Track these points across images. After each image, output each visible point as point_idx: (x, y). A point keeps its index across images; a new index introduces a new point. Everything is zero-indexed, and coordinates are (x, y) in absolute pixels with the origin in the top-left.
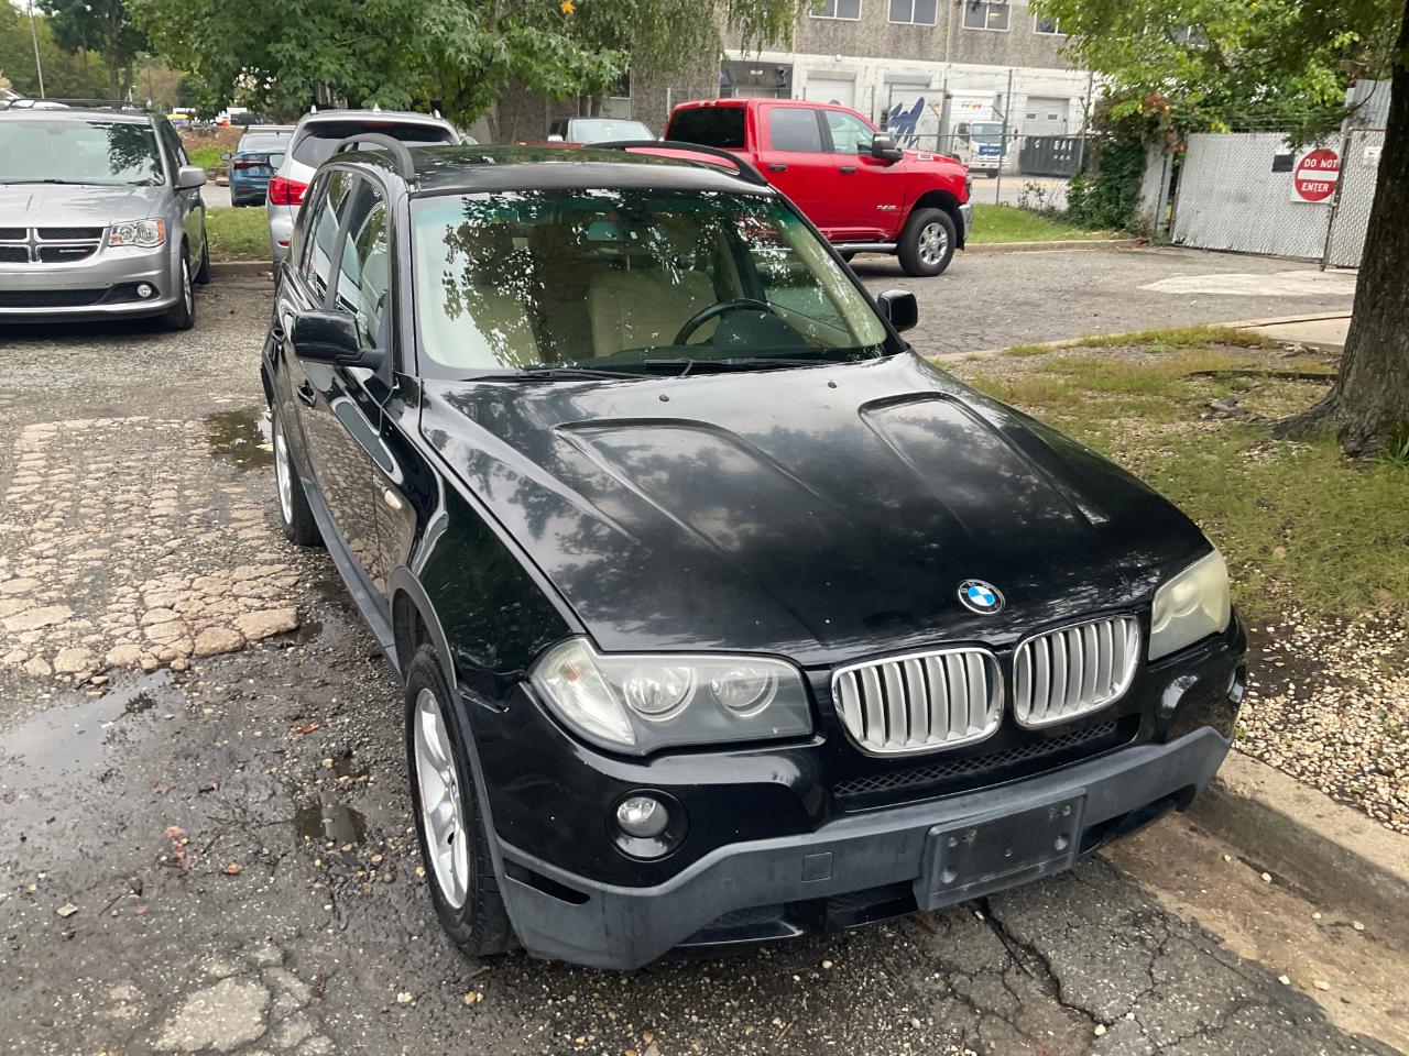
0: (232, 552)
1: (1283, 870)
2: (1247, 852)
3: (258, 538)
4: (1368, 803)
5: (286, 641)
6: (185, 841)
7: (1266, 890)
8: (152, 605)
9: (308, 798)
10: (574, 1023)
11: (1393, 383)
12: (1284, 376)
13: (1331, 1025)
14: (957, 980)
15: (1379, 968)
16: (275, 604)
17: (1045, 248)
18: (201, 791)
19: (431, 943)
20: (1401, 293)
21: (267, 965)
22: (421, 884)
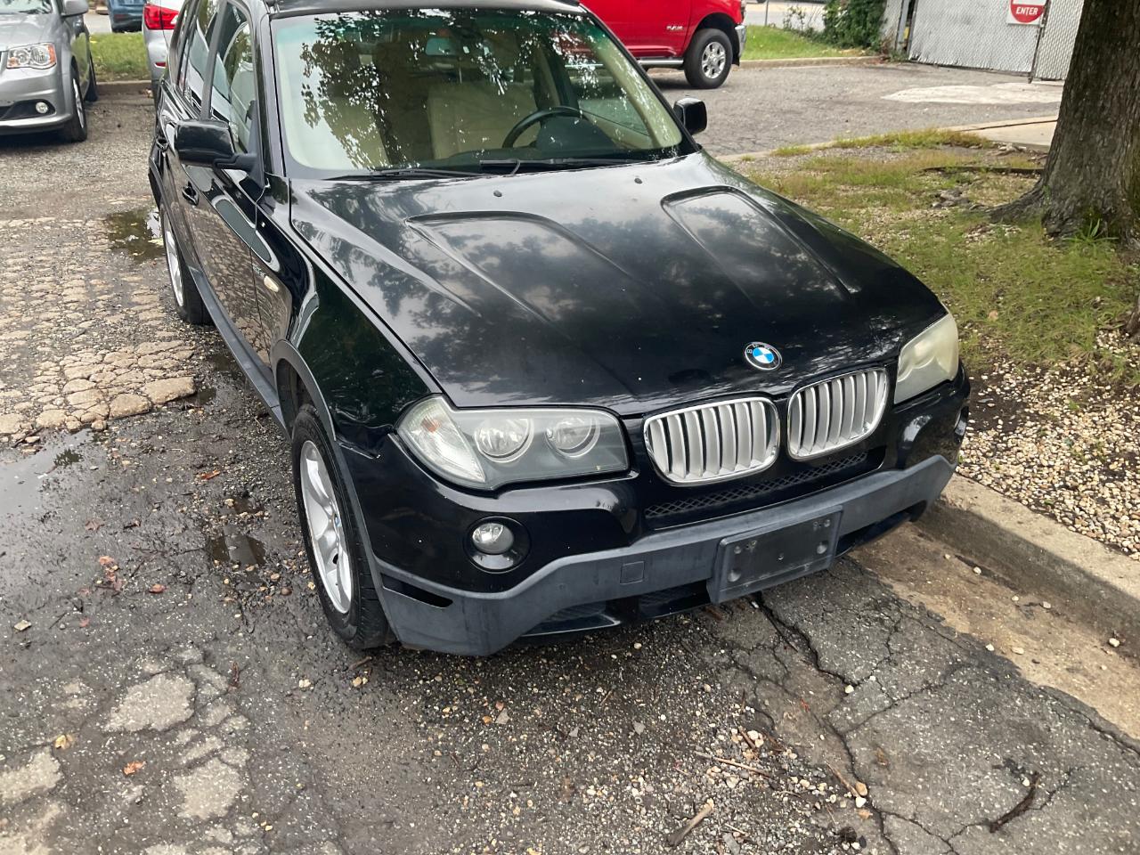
0: (135, 331)
1: (990, 565)
2: (963, 552)
3: (156, 319)
4: (1056, 512)
5: (187, 404)
6: (116, 567)
7: (975, 579)
8: (71, 377)
9: (215, 530)
10: (441, 697)
11: (1088, 176)
12: (999, 171)
13: (1024, 680)
14: (738, 654)
15: (1062, 636)
16: (175, 374)
17: (805, 63)
18: (126, 528)
19: (324, 640)
20: (1098, 99)
21: (190, 663)
22: (312, 595)
